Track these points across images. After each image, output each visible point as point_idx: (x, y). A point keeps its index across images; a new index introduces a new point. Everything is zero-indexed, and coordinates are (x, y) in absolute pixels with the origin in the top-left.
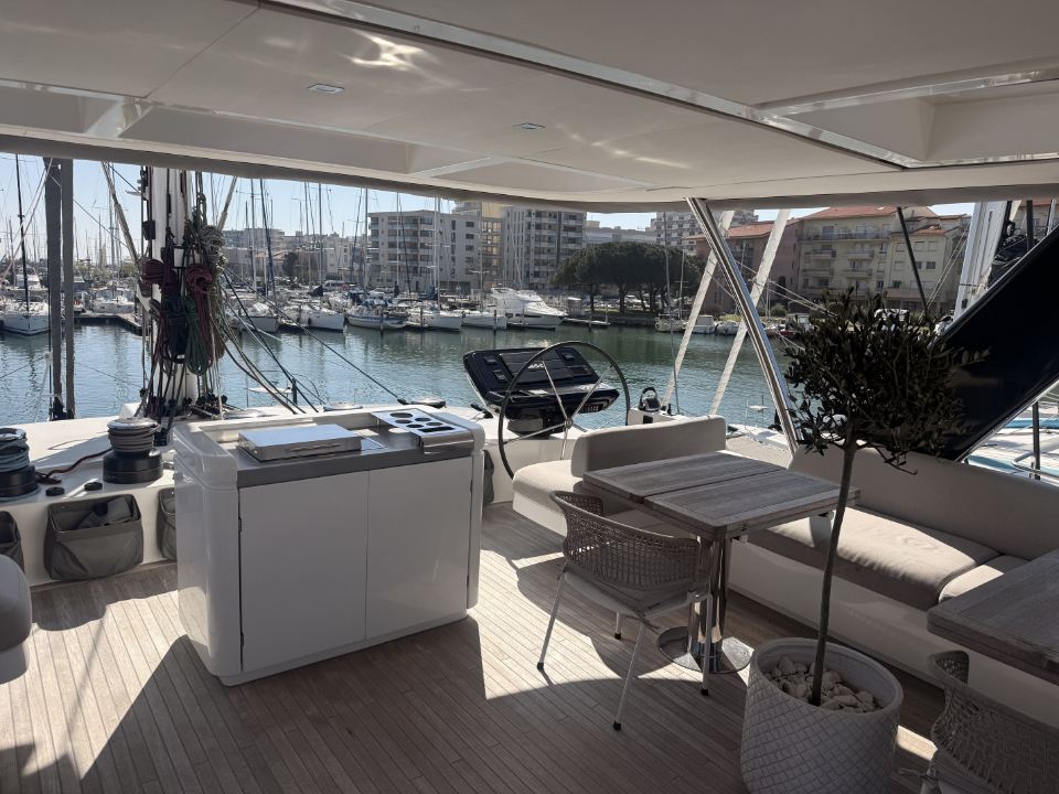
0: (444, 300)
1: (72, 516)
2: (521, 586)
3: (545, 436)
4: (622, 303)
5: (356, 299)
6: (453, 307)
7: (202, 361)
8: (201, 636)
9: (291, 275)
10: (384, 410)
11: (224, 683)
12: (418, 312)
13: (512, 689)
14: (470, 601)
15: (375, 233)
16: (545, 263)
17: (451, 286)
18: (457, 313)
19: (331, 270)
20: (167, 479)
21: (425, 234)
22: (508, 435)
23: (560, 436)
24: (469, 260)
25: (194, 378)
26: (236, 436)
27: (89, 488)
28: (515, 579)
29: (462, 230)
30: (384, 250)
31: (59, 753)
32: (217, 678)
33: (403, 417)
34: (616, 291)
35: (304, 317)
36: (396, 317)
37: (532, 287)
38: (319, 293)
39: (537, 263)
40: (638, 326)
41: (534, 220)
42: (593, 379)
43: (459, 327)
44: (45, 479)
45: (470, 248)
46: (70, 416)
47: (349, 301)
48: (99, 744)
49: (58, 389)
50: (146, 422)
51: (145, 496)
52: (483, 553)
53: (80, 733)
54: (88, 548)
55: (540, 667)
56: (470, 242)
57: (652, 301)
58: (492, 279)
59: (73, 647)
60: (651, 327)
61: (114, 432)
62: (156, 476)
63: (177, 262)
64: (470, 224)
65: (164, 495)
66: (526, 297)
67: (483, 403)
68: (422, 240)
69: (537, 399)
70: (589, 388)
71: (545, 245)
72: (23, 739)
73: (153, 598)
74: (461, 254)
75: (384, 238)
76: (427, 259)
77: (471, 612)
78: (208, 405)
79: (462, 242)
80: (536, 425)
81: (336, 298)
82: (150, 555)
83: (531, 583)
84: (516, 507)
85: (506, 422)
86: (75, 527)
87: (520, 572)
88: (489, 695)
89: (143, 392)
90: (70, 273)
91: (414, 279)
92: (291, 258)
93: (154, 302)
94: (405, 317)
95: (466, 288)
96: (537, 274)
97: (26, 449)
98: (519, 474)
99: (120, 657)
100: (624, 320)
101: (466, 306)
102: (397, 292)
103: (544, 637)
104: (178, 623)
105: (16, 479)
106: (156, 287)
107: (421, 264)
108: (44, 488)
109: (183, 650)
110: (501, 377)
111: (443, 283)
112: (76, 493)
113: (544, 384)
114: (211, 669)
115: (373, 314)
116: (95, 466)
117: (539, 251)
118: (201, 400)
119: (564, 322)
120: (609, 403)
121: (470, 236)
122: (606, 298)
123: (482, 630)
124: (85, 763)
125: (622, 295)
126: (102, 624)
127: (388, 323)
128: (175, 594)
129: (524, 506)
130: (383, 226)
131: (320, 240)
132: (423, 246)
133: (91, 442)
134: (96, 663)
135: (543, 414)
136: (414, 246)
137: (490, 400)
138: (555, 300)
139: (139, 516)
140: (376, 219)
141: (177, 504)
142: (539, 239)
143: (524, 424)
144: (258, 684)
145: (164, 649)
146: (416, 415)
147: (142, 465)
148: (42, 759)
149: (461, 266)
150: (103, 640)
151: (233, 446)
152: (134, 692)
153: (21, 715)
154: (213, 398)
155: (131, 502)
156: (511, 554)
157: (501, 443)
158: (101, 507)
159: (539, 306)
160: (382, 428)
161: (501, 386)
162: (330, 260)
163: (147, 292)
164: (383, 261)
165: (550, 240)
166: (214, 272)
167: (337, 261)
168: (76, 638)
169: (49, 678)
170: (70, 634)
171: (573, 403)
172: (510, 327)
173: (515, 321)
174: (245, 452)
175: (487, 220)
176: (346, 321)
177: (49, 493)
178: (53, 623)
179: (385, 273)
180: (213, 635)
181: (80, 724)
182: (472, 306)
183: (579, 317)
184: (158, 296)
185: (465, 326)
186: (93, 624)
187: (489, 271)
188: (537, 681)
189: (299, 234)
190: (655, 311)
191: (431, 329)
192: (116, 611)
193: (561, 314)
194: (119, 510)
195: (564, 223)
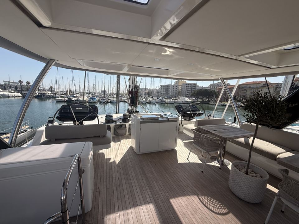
0: (172, 99)
1: (118, 127)
2: (184, 145)
3: (189, 120)
4: (203, 99)
5: (158, 98)
6: (173, 100)
7: (136, 106)
8: (134, 146)
9: (148, 95)
10: (162, 114)
11: (137, 154)
12: (167, 100)
13: (183, 162)
14: (175, 146)
15: (161, 88)
16: (189, 93)
17: (173, 96)
18: (173, 101)
19: (154, 94)
20: (130, 122)
21: (169, 88)
22: (182, 120)
23: (192, 120)
24: (176, 92)
25: (134, 108)
26: (140, 116)
27: (120, 123)
28: (183, 144)
29: (175, 87)
30: (162, 91)
31: (114, 160)
32: (136, 153)
33: (165, 115)
34: (202, 97)
35: (150, 101)
36: (164, 101)
37: (187, 96)
38: (152, 97)
39: (188, 93)
40: (206, 103)
41: (187, 85)
42: (199, 111)
43: (174, 103)
44: (115, 121)
45: (176, 90)
46: (118, 113)
47: (157, 99)
48: (119, 160)
49: (117, 110)
50: (128, 114)
51: (127, 124)
52: (178, 139)
53: (117, 158)
54: (120, 131)
55: (188, 159)
56: (176, 89)
57: (209, 99)
58: (180, 95)
59: (117, 145)
60: (208, 104)
61: (124, 115)
62: (129, 122)
63: (133, 91)
64: (176, 86)
65: (130, 125)
66: (185, 98)
67: (178, 114)
68: (168, 89)
69: (188, 114)
70: (198, 112)
71: (189, 90)
72: (110, 157)
73: (128, 140)
74: (175, 91)
75: (162, 89)
76: (169, 92)
77: (175, 148)
78: (136, 112)
79: (175, 89)
80: (188, 118)
81: (155, 98)
82: (127, 134)
83: (186, 145)
84: (184, 132)
85: (182, 117)
86: (118, 128)
87: (184, 143)
88: (178, 162)
89: (128, 110)
90: (119, 94)
91: (167, 95)
92: (149, 92)
93: (130, 97)
94: (165, 101)
95: (175, 97)
96: (187, 94)
97: (112, 117)
98: (184, 126)
99: (123, 148)
100: (203, 102)
101: (175, 99)
102: (164, 97)
103: (189, 154)
104: (131, 144)
105: (111, 121)
106: (130, 95)
107: (168, 93)
108: (114, 122)
109: (131, 148)
110: (182, 110)
111: (171, 96)
112: (118, 123)
113: (189, 111)
114: (135, 151)
115: (160, 101)
116: (121, 120)
117: (188, 91)
118: (135, 112)
119: (192, 103)
120: (201, 115)
121: (176, 88)
122: (200, 99)
123: (177, 151)
124: (117, 162)
125: (203, 98)
126: (120, 143)
127: (163, 102)
128: (130, 139)
129: (185, 132)
130: (162, 87)
131: (153, 89)
132: (169, 90)
133: (121, 117)
134: (119, 148)
135: (189, 116)
136: (167, 90)
137: (180, 113)
138: (191, 99)
139: (126, 127)
140: (161, 86)
141: (131, 126)
142: (188, 89)
143: (186, 118)
144: (142, 155)
145: (129, 147)
146: (167, 114)
147: (127, 120)
148: (112, 161)
149: (174, 93)
150: (121, 144)
151: (140, 117)
152: (124, 153)
153: (110, 153)
154: (137, 111)
155: (125, 125)
156: (183, 140)
157: (181, 121)
158: (121, 126)
159: (188, 100)
160: (162, 116)
161: (182, 111)
162: (154, 93)
163: (129, 95)
164: (162, 93)
165: (190, 89)
166: (138, 92)
167: (155, 93)
168: (117, 144)
169: (114, 149)
170: (116, 143)
171: (195, 115)
172: (182, 103)
173: (183, 102)
174: (141, 118)
175: (179, 86)
176: (156, 102)
177: (115, 123)
178: (114, 142)
179: (162, 94)
180: (136, 146)
181: (117, 156)
182: (176, 100)
183: (195, 102)
184: (130, 96)
185: (175, 103)
186: (119, 142)
187: (180, 94)
188: (187, 162)
189: (150, 89)
190: (209, 101)
191: (169, 103)
192: (122, 141)
193: (191, 101)
194: (124, 126)
195: (193, 86)
